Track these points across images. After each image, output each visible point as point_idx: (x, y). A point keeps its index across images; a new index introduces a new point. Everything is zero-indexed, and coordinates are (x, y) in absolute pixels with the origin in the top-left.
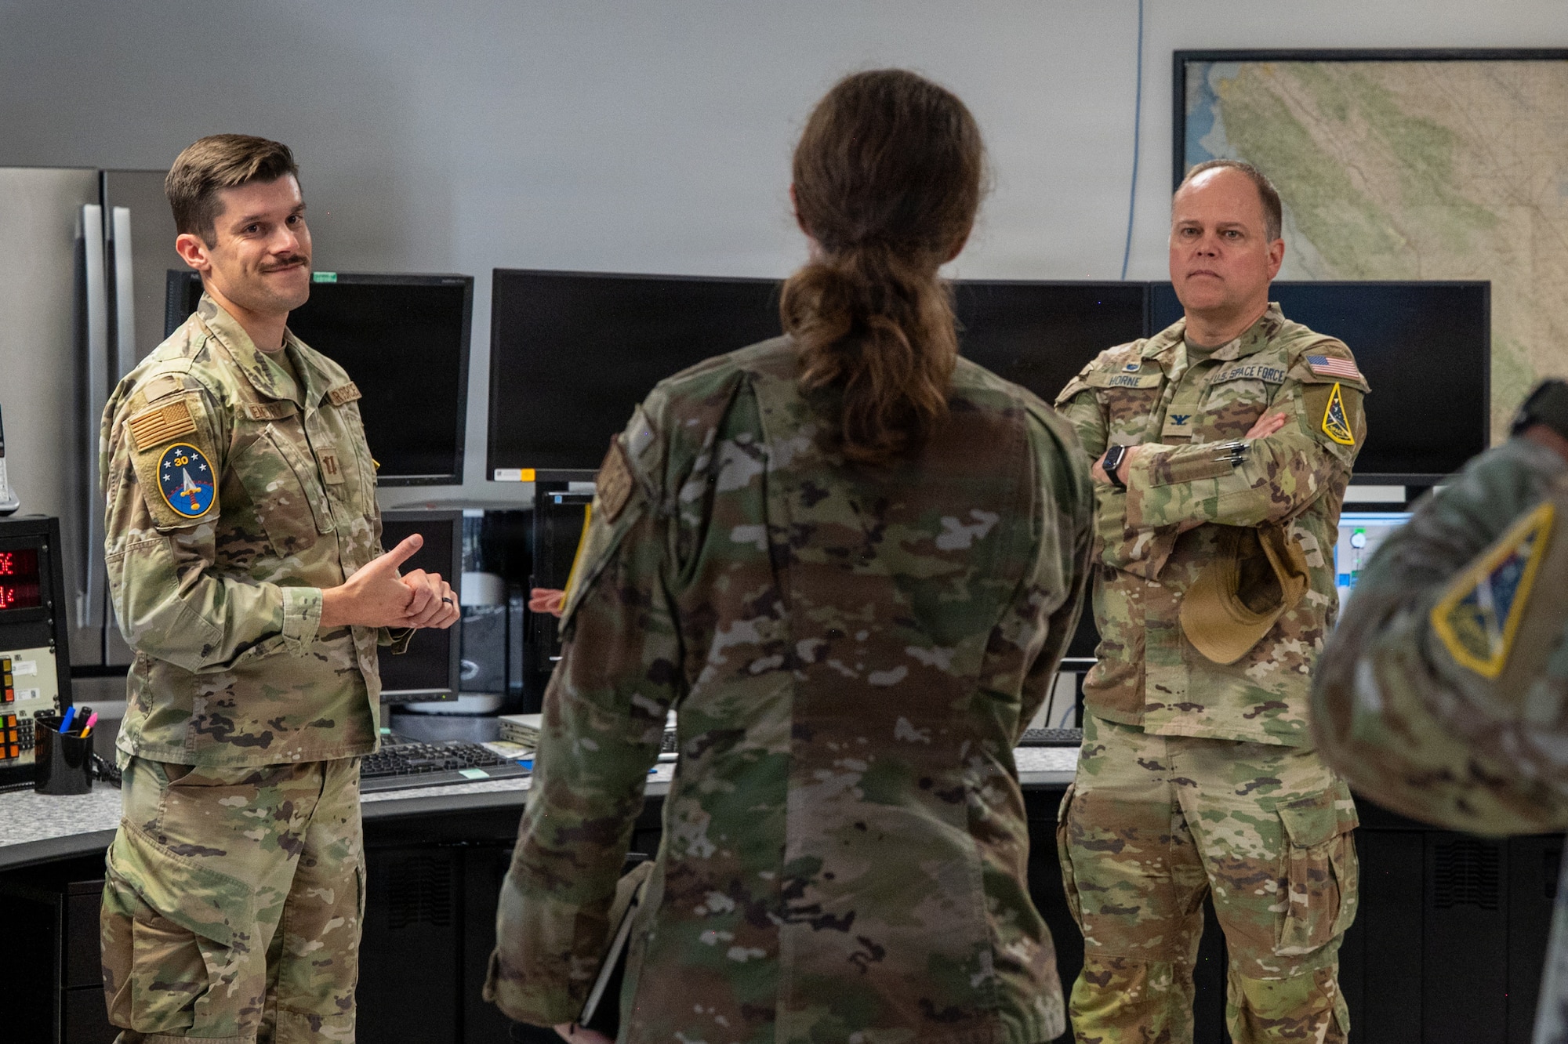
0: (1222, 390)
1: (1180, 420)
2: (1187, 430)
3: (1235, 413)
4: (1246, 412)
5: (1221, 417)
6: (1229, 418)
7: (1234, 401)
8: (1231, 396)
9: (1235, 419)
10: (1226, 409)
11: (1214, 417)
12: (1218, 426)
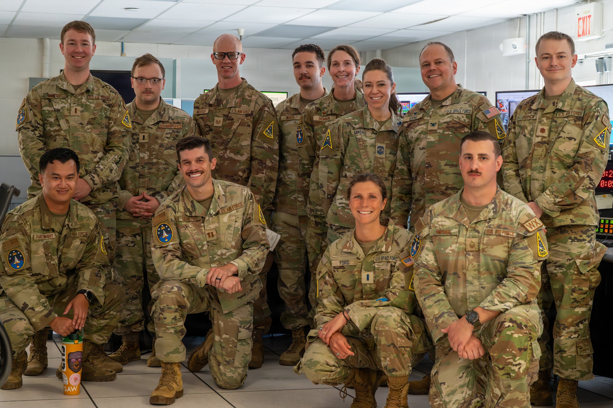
0: (450, 115)
1: (433, 125)
2: (436, 128)
3: (453, 124)
4: (456, 123)
5: (448, 124)
6: (451, 125)
7: (453, 119)
8: (452, 118)
9: (453, 125)
10: (450, 122)
11: (446, 124)
12: (447, 127)
